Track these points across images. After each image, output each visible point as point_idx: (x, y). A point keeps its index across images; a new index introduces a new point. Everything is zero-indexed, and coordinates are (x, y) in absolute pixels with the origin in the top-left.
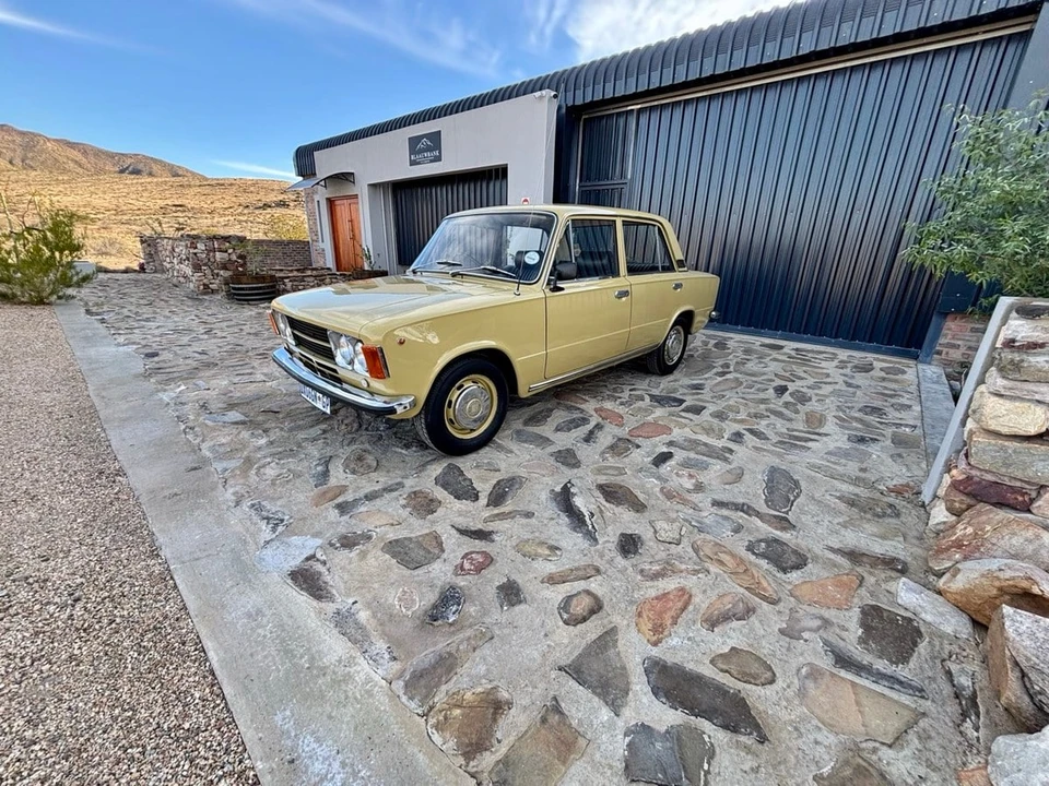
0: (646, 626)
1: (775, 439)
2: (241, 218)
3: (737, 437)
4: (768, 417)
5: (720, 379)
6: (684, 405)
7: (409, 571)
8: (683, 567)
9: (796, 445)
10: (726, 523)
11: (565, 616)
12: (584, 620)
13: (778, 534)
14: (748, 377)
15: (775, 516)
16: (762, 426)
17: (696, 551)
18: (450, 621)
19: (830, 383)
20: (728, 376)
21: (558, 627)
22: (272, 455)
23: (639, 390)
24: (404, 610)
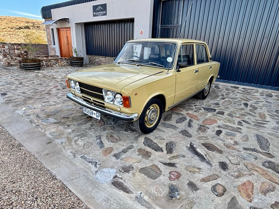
0: (245, 195)
1: (253, 124)
2: (10, 33)
3: (240, 123)
4: (247, 115)
5: (223, 101)
6: (216, 111)
7: (153, 180)
8: (245, 173)
9: (261, 126)
10: (251, 156)
11: (216, 193)
12: (223, 194)
13: (270, 159)
14: (233, 100)
15: (266, 153)
16: (246, 118)
17: (246, 167)
18: (178, 198)
19: (261, 102)
20: (226, 99)
21: (215, 198)
22: (78, 136)
23: (198, 105)
24: (160, 195)
